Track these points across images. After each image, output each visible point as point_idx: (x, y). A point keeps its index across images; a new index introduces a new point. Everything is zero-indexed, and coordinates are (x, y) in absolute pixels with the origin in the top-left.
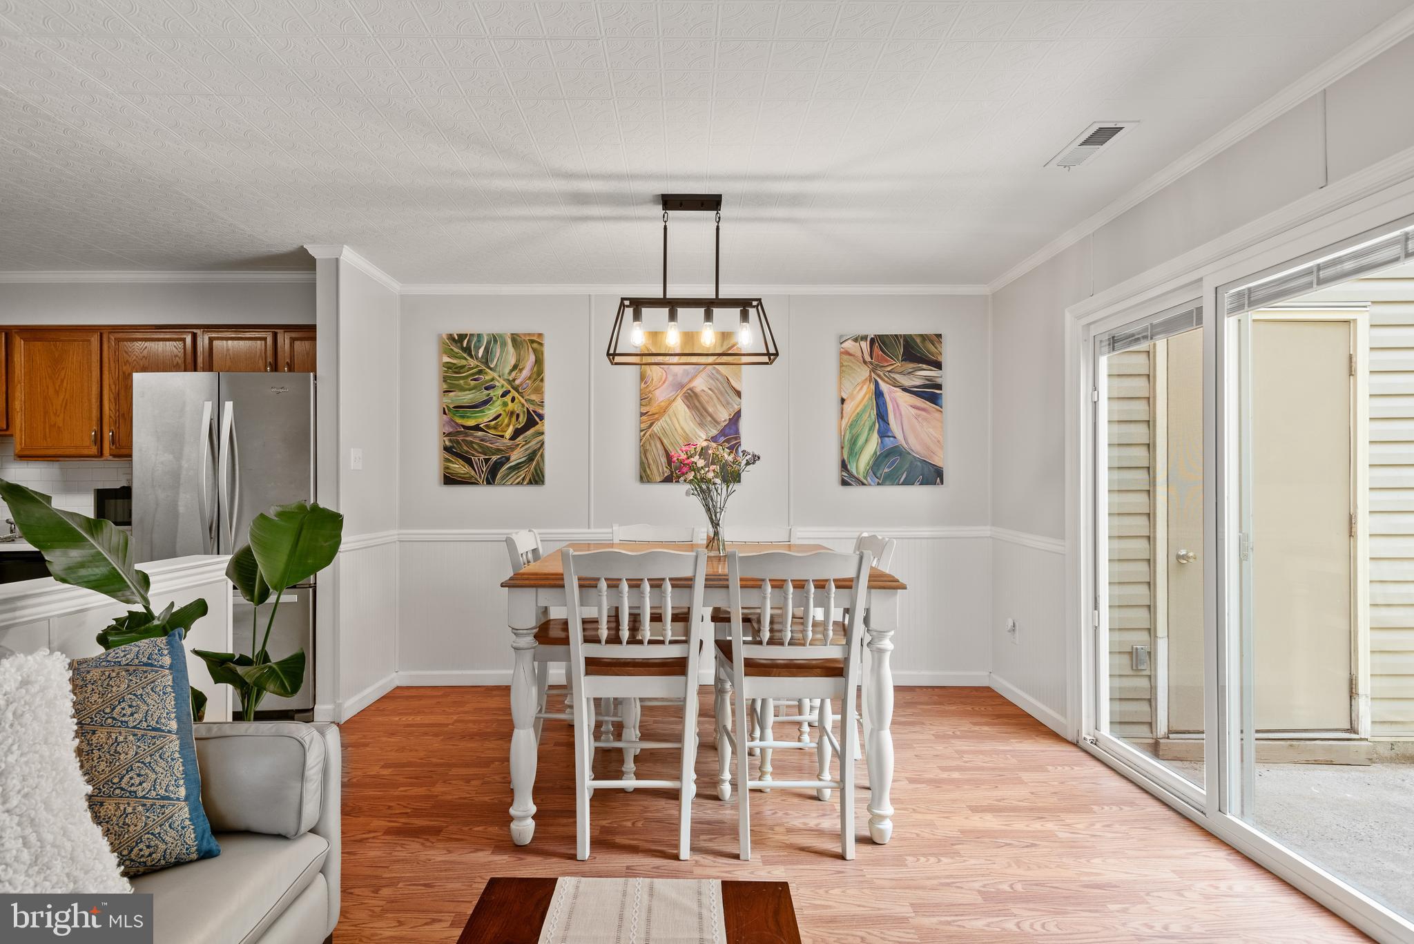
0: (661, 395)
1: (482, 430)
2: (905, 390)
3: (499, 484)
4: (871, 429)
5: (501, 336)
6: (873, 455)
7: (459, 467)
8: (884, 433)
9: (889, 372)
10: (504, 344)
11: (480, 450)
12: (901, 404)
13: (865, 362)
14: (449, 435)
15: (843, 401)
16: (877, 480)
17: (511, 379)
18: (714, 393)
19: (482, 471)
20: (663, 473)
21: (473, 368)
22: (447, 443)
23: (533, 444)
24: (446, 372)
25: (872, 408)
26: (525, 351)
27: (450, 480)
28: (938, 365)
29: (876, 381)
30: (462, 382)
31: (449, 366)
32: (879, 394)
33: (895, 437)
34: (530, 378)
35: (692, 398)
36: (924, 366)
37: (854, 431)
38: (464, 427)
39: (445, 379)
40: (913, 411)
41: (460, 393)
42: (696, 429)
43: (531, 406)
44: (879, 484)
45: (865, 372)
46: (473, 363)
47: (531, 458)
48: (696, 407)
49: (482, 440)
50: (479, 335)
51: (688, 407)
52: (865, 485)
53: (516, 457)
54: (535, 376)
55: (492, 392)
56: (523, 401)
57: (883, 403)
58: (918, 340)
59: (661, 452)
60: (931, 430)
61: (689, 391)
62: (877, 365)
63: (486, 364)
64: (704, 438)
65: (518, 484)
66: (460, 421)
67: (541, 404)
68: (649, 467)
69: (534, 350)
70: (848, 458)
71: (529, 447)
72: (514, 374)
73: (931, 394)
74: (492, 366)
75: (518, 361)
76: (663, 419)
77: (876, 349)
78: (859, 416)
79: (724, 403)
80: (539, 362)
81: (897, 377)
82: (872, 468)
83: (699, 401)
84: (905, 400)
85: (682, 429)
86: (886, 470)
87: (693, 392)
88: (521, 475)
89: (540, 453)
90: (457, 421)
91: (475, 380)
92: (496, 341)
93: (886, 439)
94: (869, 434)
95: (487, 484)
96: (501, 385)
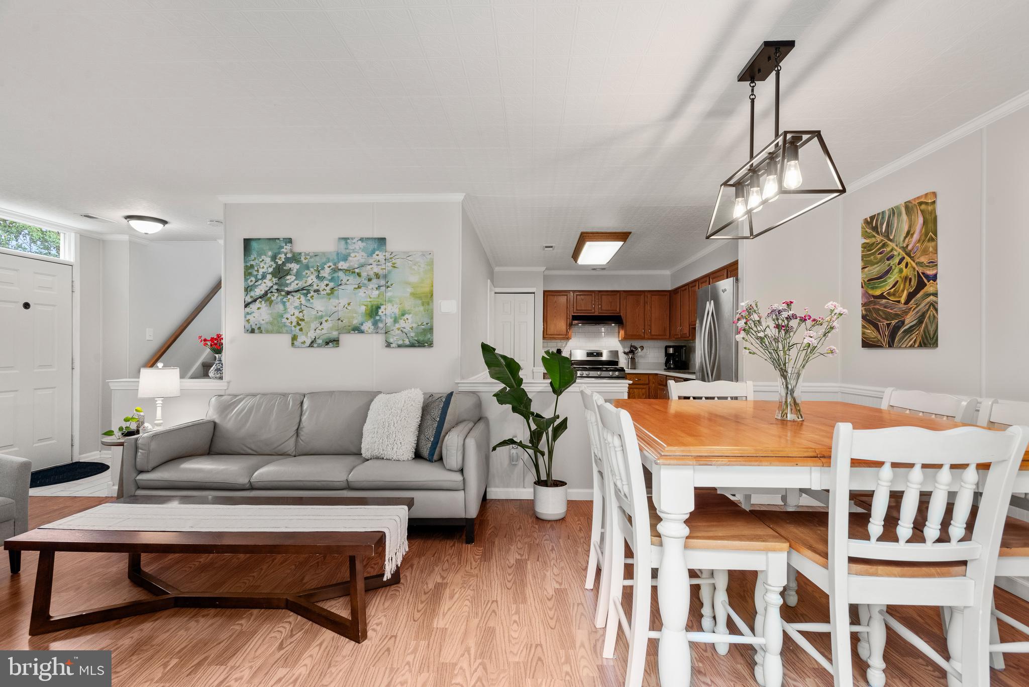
1: (885, 298)
3: (897, 347)
5: (897, 208)
7: (871, 333)
10: (900, 214)
11: (884, 316)
14: (865, 305)
17: (905, 246)
19: (886, 335)
21: (879, 243)
22: (865, 312)
23: (921, 306)
24: (864, 251)
26: (915, 213)
27: (867, 344)
30: (872, 257)
31: (865, 246)
34: (919, 241)
38: (874, 297)
39: (863, 258)
41: (871, 268)
43: (921, 268)
46: (879, 238)
47: (920, 322)
49: (885, 307)
50: (883, 212)
53: (910, 320)
54: (922, 238)
55: (892, 262)
56: (914, 265)
63: (888, 237)
65: (911, 347)
66: (871, 292)
67: (933, 264)
69: (922, 212)
71: (919, 310)
72: (907, 240)
74: (891, 238)
75: (910, 227)
80: (926, 222)
88: (913, 338)
89: (928, 315)
90: (870, 292)
91: (880, 253)
92: (894, 213)
95: (889, 347)
96: (898, 252)
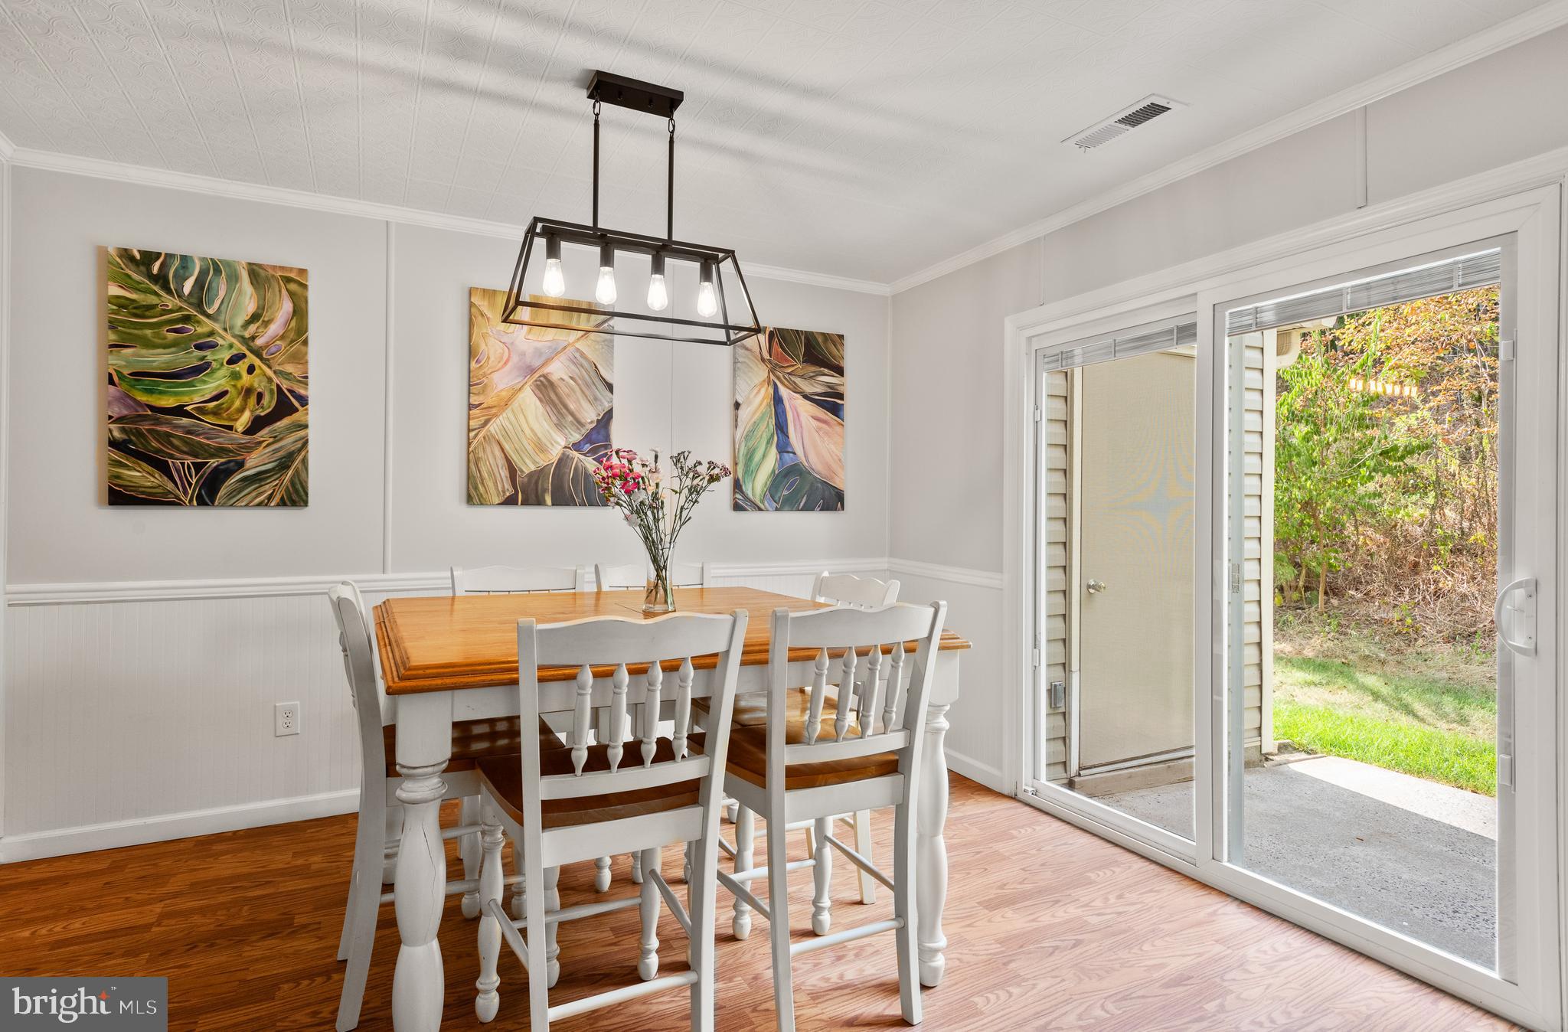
0: (501, 381)
1: (189, 415)
2: (806, 397)
3: (223, 505)
4: (769, 442)
5: (228, 264)
6: (772, 473)
7: (139, 475)
8: (784, 447)
9: (789, 374)
10: (233, 278)
11: (185, 449)
12: (802, 413)
13: (763, 360)
14: (119, 420)
15: (737, 405)
16: (775, 505)
17: (247, 335)
18: (578, 384)
19: (190, 484)
20: (504, 492)
21: (171, 311)
22: (117, 434)
23: (289, 442)
24: (114, 312)
25: (770, 417)
26: (274, 292)
27: (119, 496)
28: (839, 371)
29: (775, 384)
30: (148, 332)
31: (121, 303)
32: (778, 400)
33: (794, 453)
34: (282, 337)
35: (546, 388)
36: (826, 371)
37: (750, 444)
38: (152, 408)
39: (113, 325)
40: (815, 423)
41: (144, 352)
42: (551, 431)
43: (284, 381)
44: (777, 509)
45: (762, 372)
46: (171, 302)
47: (284, 464)
48: (552, 400)
49: (189, 432)
50: (184, 258)
51: (539, 399)
52: (760, 509)
53: (256, 462)
54: (292, 335)
55: (209, 355)
56: (270, 373)
57: (783, 412)
58: (820, 340)
59: (501, 461)
60: (832, 447)
61: (542, 379)
62: (776, 364)
63: (199, 306)
64: (563, 444)
65: (259, 505)
66: (143, 398)
67: (304, 380)
68: (483, 483)
69: (291, 294)
70: (743, 477)
71: (281, 447)
72: (252, 328)
73: (832, 403)
74: (210, 311)
75: (261, 307)
76: (504, 415)
77: (777, 348)
78: (756, 425)
79: (591, 398)
80: (300, 312)
81: (798, 380)
82: (770, 490)
83: (557, 394)
84: (806, 409)
85: (532, 430)
86: (785, 493)
87: (549, 381)
88: (265, 491)
89: (300, 457)
90: (139, 398)
91: (176, 331)
92: (217, 271)
93: (785, 454)
94: (766, 449)
95: (198, 505)
96: (227, 344)
